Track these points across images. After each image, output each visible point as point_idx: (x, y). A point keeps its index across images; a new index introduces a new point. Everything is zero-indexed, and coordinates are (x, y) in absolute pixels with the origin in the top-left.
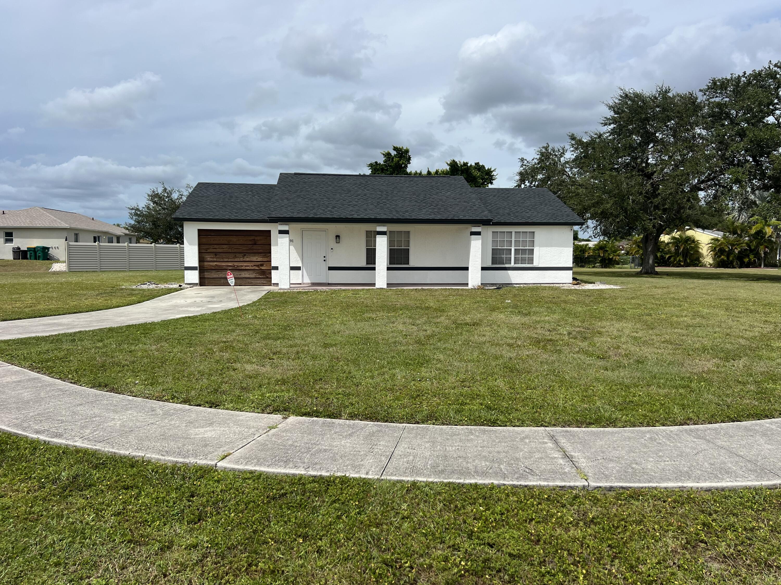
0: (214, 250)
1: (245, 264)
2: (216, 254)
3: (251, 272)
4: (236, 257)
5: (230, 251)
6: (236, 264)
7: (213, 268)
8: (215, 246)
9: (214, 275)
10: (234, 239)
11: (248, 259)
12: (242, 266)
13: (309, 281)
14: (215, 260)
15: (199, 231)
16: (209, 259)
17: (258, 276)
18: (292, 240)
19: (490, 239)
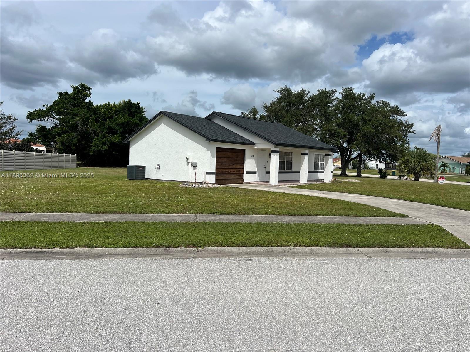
3: (235, 175)
4: (229, 166)
6: (229, 170)
8: (221, 159)
10: (229, 154)
11: (234, 167)
12: (232, 171)
13: (259, 180)
16: (220, 167)
17: (238, 178)
18: (254, 156)
19: (314, 158)
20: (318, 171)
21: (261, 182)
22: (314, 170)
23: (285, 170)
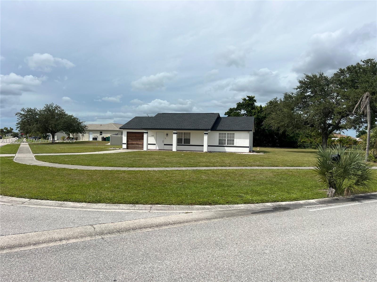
0: (132, 138)
1: (140, 143)
2: (132, 139)
4: (137, 140)
5: (136, 138)
6: (137, 142)
7: (131, 144)
8: (132, 137)
9: (131, 146)
10: (137, 135)
11: (141, 141)
13: (158, 149)
14: (131, 141)
15: (127, 132)
16: (130, 141)
18: (153, 135)
19: (218, 136)
20: (224, 145)
21: (159, 150)
22: (219, 144)
23: (183, 144)
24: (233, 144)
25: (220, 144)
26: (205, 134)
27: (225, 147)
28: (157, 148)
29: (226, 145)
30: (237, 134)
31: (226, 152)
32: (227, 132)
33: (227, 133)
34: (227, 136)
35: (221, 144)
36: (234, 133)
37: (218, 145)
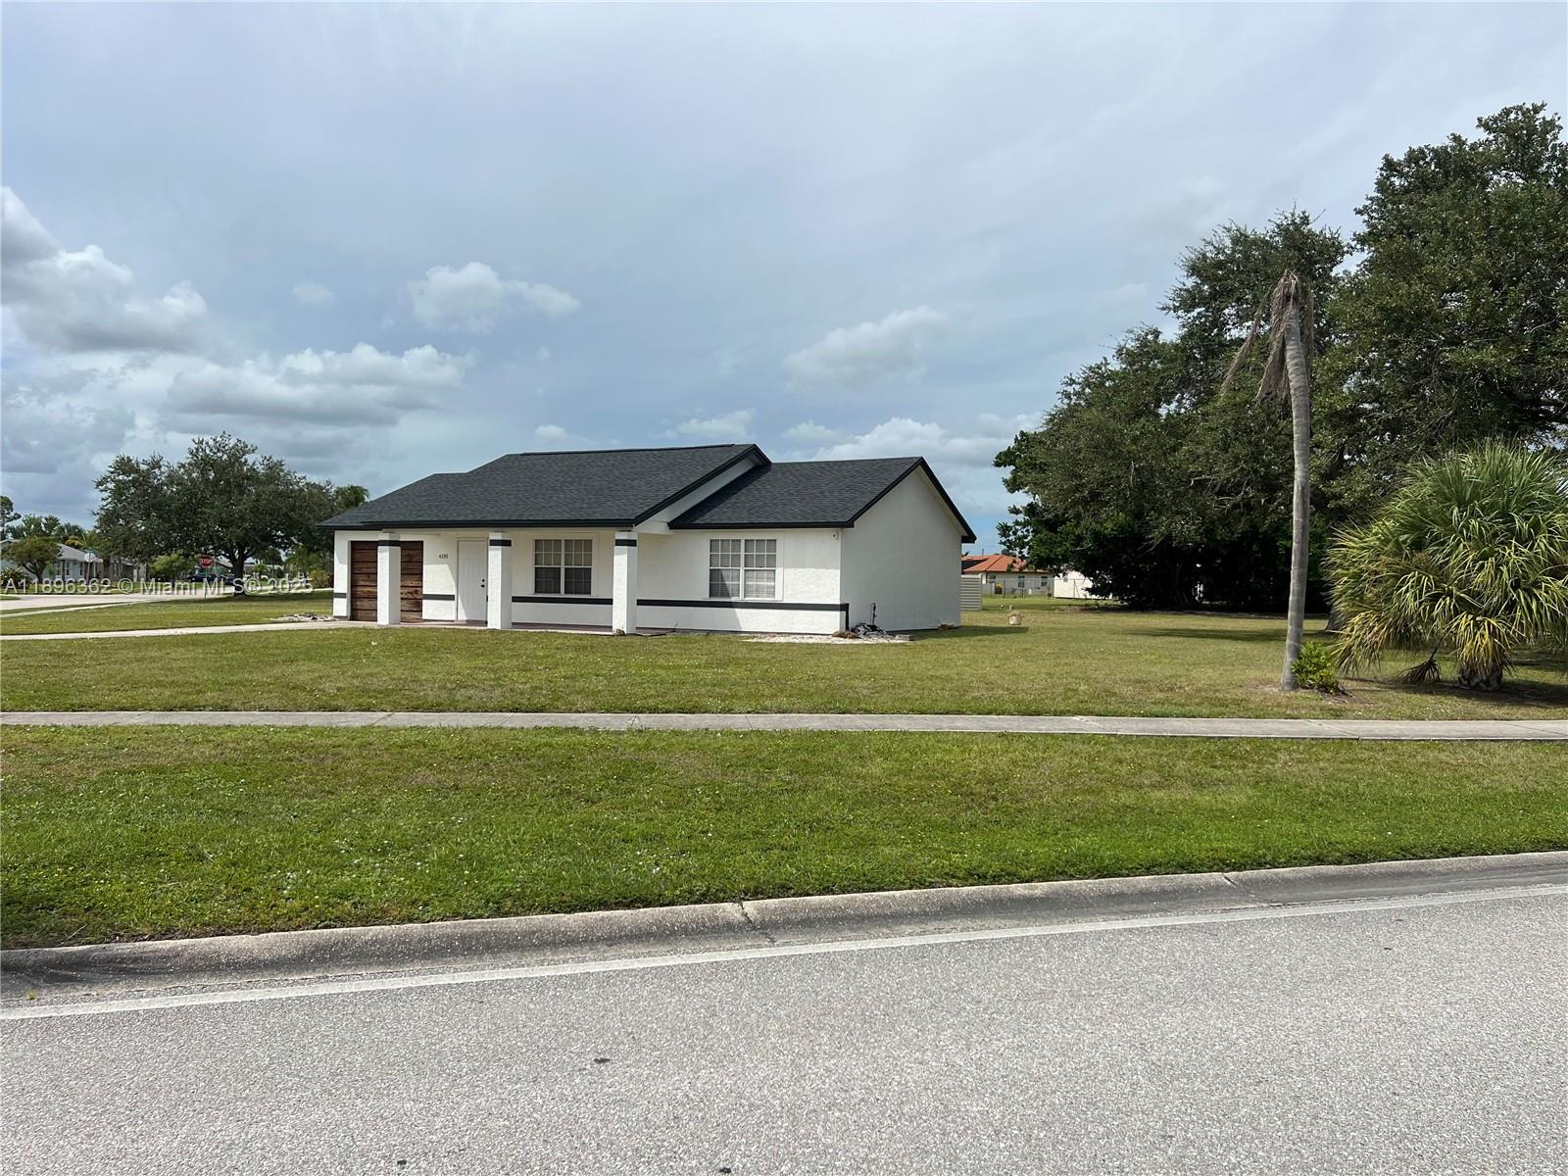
0: (369, 570)
2: (369, 574)
7: (366, 595)
9: (366, 604)
14: (368, 583)
15: (353, 543)
16: (362, 583)
18: (446, 556)
19: (707, 553)
20: (733, 599)
21: (469, 622)
22: (711, 595)
23: (562, 595)
24: (772, 591)
25: (717, 596)
26: (620, 543)
27: (737, 610)
28: (462, 617)
29: (740, 598)
30: (787, 543)
31: (741, 632)
32: (743, 535)
33: (746, 541)
34: (742, 553)
35: (719, 595)
36: (775, 540)
37: (705, 596)
